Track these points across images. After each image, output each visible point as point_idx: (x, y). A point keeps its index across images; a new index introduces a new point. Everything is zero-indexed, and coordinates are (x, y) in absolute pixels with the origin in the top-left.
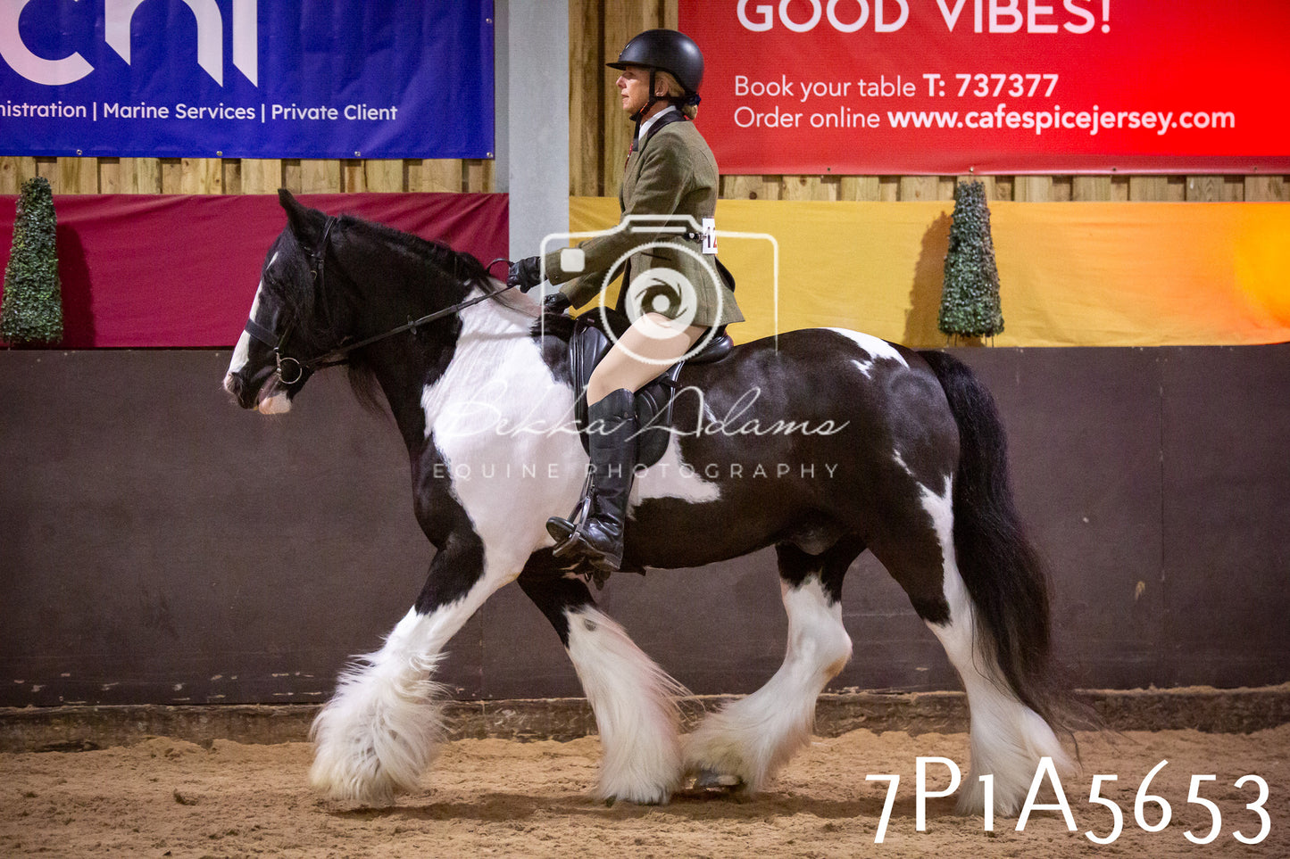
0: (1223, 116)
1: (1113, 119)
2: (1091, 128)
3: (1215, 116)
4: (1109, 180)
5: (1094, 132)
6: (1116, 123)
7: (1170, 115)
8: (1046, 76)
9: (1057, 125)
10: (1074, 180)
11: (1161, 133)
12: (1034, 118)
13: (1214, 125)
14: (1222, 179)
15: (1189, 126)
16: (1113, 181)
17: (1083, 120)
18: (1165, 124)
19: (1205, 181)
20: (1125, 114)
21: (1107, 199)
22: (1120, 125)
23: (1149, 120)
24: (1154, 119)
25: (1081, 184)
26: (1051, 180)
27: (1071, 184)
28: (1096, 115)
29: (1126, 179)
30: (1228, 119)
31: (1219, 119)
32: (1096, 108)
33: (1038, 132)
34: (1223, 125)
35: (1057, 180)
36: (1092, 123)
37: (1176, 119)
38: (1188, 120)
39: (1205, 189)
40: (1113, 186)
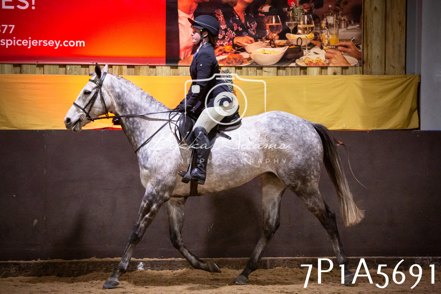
0: (80, 42)
1: (37, 42)
2: (28, 46)
3: (77, 42)
4: (35, 66)
5: (29, 47)
6: (38, 44)
7: (59, 41)
8: (10, 26)
9: (14, 44)
10: (22, 66)
11: (55, 48)
12: (5, 41)
13: (77, 46)
14: (80, 66)
15: (67, 46)
16: (37, 66)
17: (24, 43)
18: (57, 45)
19: (74, 67)
20: (42, 41)
21: (35, 73)
22: (40, 45)
23: (51, 43)
24: (53, 43)
25: (24, 67)
26: (12, 65)
27: (21, 67)
28: (30, 41)
29: (42, 66)
30: (82, 43)
31: (79, 43)
32: (30, 38)
33: (7, 47)
34: (80, 46)
35: (15, 65)
36: (28, 44)
37: (61, 43)
38: (66, 43)
39: (74, 70)
40: (38, 68)
